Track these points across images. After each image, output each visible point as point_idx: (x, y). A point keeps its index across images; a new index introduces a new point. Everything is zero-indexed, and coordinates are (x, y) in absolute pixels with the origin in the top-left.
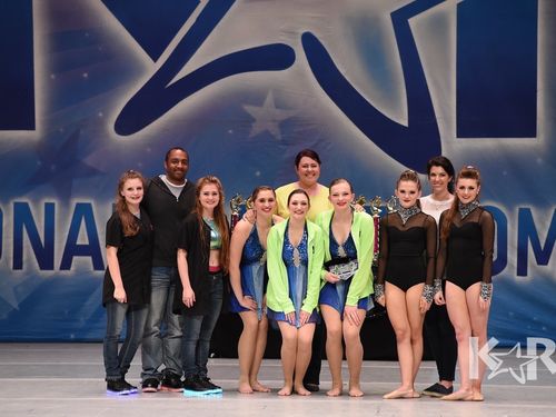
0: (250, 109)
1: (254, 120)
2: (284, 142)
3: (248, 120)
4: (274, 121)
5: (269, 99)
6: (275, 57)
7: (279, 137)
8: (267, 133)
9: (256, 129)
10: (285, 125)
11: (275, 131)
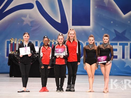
0: (23, 18)
1: (24, 21)
2: (31, 26)
3: (23, 21)
4: (29, 21)
5: (28, 16)
6: (29, 6)
7: (30, 25)
8: (27, 24)
9: (25, 23)
10: (31, 22)
11: (29, 23)
